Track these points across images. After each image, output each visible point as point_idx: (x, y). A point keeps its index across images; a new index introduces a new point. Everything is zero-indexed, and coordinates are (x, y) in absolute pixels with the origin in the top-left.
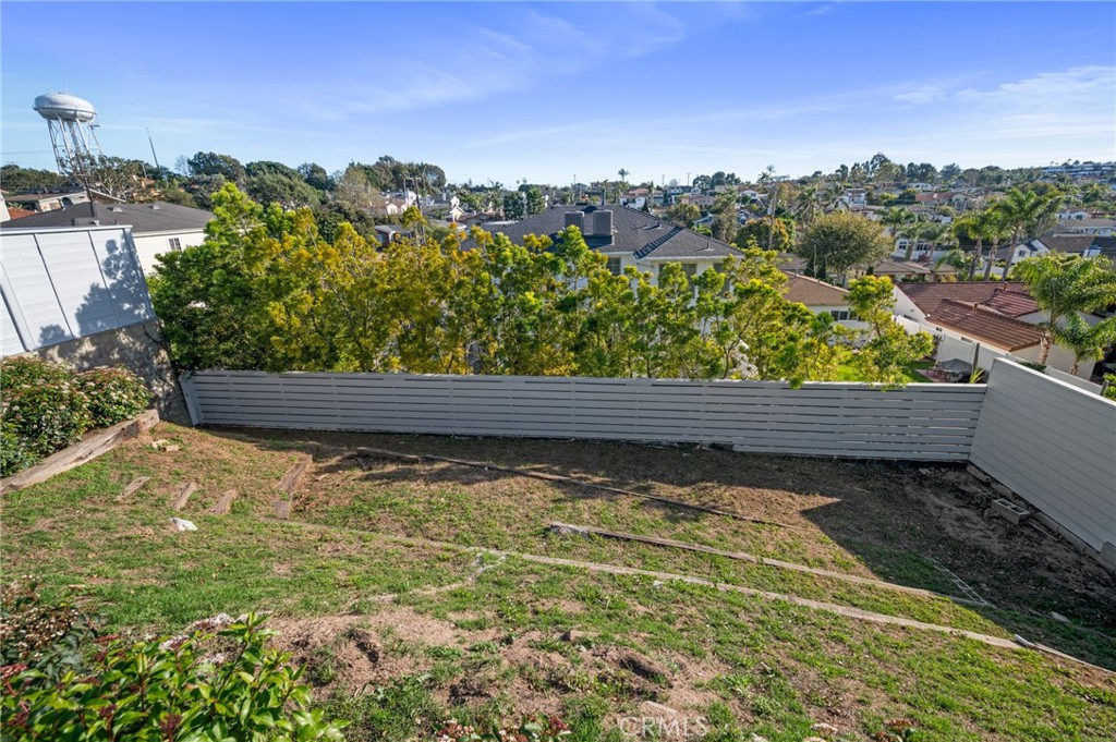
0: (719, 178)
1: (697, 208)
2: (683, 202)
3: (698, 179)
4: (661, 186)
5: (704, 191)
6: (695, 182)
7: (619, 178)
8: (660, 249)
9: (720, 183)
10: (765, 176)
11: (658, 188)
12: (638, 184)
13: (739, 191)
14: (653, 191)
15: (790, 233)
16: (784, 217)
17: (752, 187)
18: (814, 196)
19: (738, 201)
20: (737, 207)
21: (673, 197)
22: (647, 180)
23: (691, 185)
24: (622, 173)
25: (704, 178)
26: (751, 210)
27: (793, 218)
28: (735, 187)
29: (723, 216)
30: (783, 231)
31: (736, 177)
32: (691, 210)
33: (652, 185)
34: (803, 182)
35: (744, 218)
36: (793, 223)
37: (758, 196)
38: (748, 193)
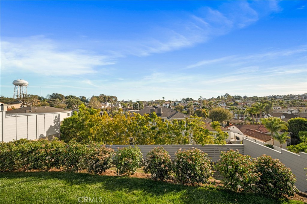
0: (188, 99)
1: (183, 107)
2: (179, 105)
3: (183, 99)
4: (173, 101)
5: (184, 102)
6: (182, 100)
7: (163, 99)
8: (173, 117)
9: (188, 100)
10: (199, 99)
11: (173, 102)
12: (168, 101)
13: (193, 102)
14: (172, 102)
15: (207, 113)
16: (205, 109)
17: (197, 101)
18: (212, 104)
19: (193, 105)
20: (193, 106)
21: (177, 104)
22: (170, 100)
23: (181, 101)
24: (163, 98)
25: (184, 99)
26: (197, 107)
27: (207, 109)
28: (192, 101)
29: (190, 109)
30: (205, 112)
31: (192, 99)
32: (181, 107)
33: (171, 101)
34: (209, 100)
35: (195, 109)
36: (208, 110)
37: (198, 103)
38: (196, 103)
